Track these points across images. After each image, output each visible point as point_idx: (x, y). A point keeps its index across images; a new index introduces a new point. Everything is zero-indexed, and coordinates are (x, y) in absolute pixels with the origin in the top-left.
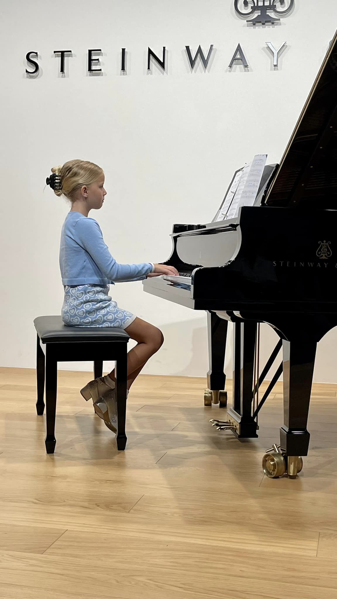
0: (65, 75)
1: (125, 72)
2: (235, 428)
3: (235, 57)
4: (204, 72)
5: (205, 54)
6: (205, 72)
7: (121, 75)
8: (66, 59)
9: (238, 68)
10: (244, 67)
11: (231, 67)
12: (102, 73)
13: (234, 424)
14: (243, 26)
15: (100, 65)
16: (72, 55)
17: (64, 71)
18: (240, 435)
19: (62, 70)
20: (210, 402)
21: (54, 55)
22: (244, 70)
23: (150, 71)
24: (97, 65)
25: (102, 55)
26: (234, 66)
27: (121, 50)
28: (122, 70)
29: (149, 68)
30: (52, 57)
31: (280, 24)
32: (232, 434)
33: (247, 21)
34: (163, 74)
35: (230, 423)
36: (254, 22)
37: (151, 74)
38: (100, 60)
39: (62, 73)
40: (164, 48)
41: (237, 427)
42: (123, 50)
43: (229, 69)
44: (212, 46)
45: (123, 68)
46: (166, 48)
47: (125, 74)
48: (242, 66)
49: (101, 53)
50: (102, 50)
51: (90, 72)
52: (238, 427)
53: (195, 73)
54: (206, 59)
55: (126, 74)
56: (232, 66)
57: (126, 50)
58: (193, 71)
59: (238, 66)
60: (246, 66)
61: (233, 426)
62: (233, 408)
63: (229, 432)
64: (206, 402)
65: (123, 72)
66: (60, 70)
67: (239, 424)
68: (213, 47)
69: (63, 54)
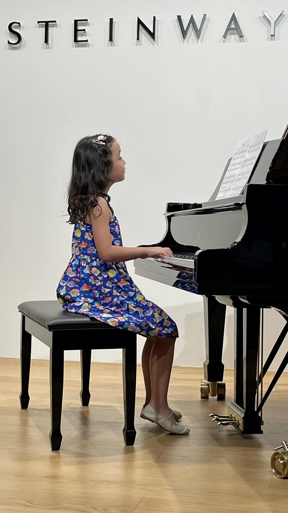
0: (49, 47)
1: (112, 43)
2: (238, 423)
3: (231, 27)
4: (196, 42)
5: (198, 23)
6: (198, 43)
7: (108, 46)
8: (50, 29)
9: (233, 38)
10: (239, 37)
11: (225, 37)
12: (89, 44)
13: (236, 419)
15: (86, 36)
16: (57, 25)
17: (48, 42)
18: (243, 430)
19: (46, 41)
20: (207, 395)
21: (38, 26)
22: (239, 41)
23: (140, 41)
24: (83, 36)
25: (89, 26)
26: (229, 36)
27: (109, 19)
28: (110, 40)
29: (138, 39)
30: (36, 27)
32: (234, 430)
34: (153, 45)
35: (232, 418)
37: (141, 45)
38: (86, 30)
39: (46, 45)
40: (154, 17)
41: (239, 422)
42: (111, 20)
43: (223, 39)
44: (205, 15)
45: (111, 39)
46: (156, 18)
47: (113, 45)
48: (237, 36)
49: (87, 23)
50: (88, 20)
51: (76, 43)
52: (241, 422)
53: (187, 42)
54: (199, 29)
55: (115, 46)
56: (227, 35)
57: (114, 20)
58: (185, 42)
59: (233, 36)
60: (241, 36)
61: (235, 421)
62: (235, 401)
63: (231, 427)
64: (203, 395)
65: (111, 43)
66: (44, 42)
67: (242, 419)
68: (206, 17)
69: (47, 24)
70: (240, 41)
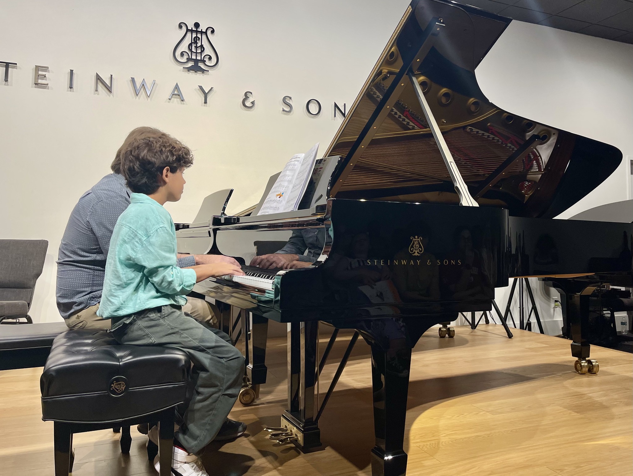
0: (8, 84)
1: (72, 90)
4: (146, 100)
7: (69, 92)
8: (10, 70)
9: (176, 100)
12: (49, 87)
14: (180, 71)
15: (46, 80)
16: (17, 68)
17: (8, 80)
21: (1, 65)
23: (97, 92)
24: (43, 80)
25: (49, 72)
28: (69, 87)
31: (208, 75)
33: (184, 68)
34: (110, 96)
36: (189, 69)
37: (99, 95)
38: (47, 76)
39: (6, 82)
42: (72, 71)
43: (168, 100)
44: (155, 81)
48: (179, 100)
50: (49, 68)
51: (36, 85)
53: (139, 99)
55: (74, 92)
59: (175, 99)
60: (183, 100)
66: (4, 79)
69: (8, 65)
70: (181, 103)
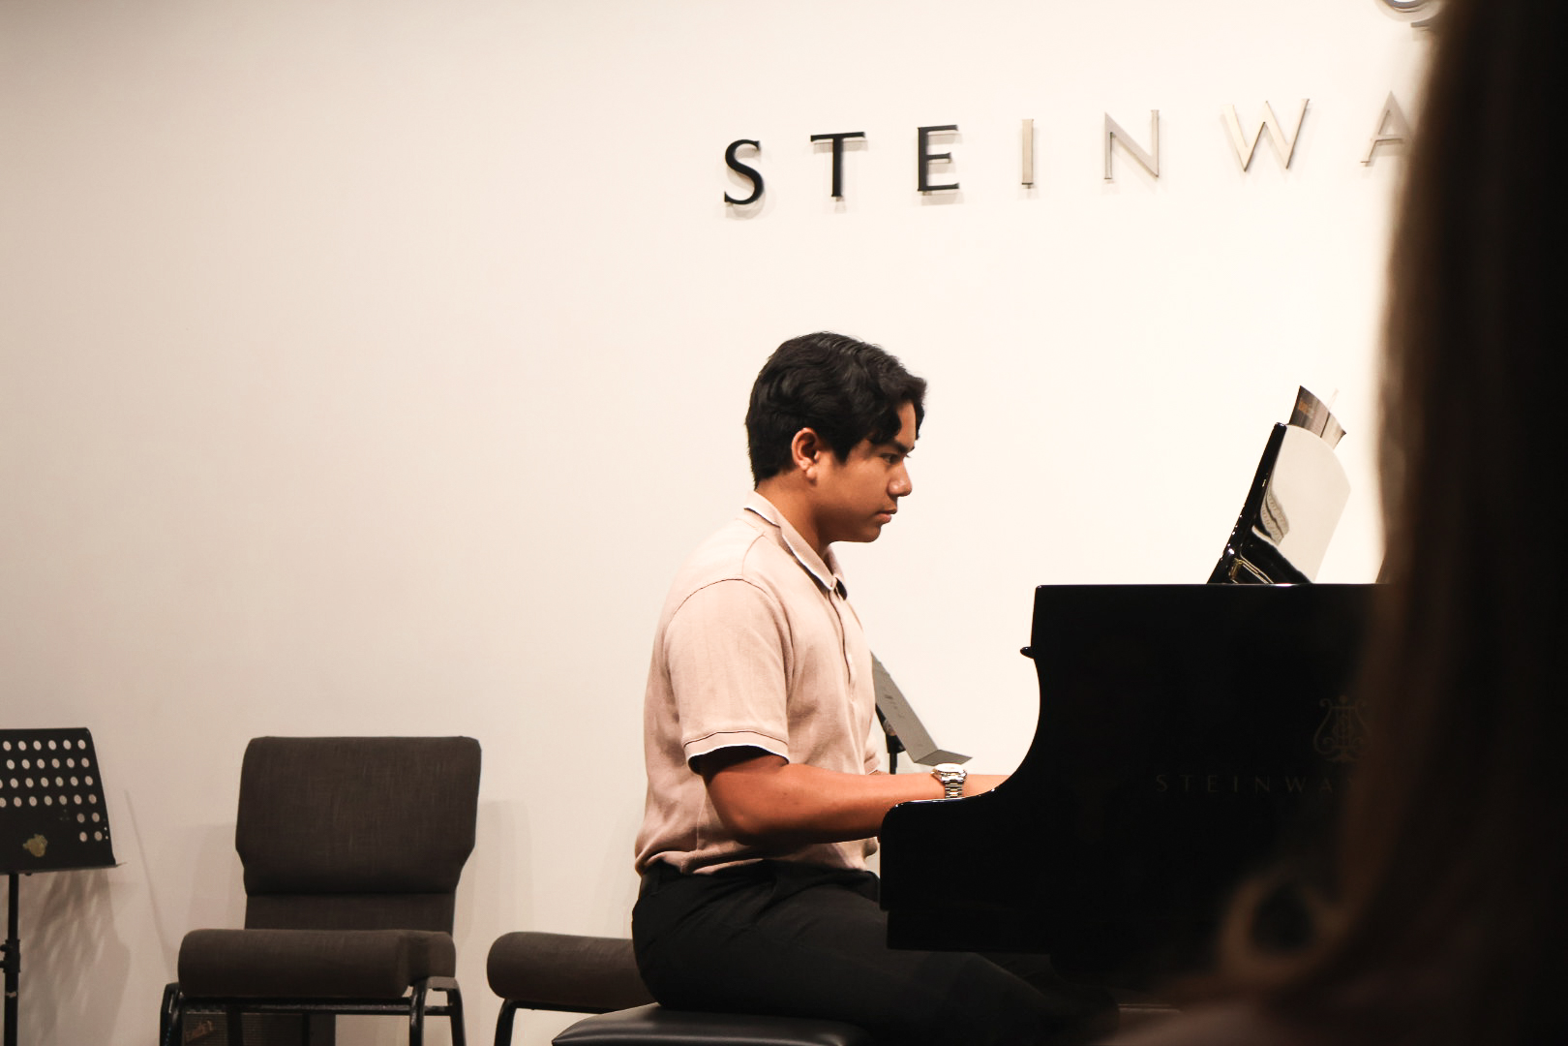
1: (1032, 190)
3: (1384, 133)
4: (1282, 181)
6: (1287, 182)
7: (1018, 201)
8: (848, 157)
9: (1391, 163)
11: (1369, 163)
17: (843, 194)
19: (837, 191)
23: (1113, 184)
26: (1379, 158)
27: (1023, 124)
28: (1023, 183)
29: (1108, 177)
30: (805, 150)
33: (1414, 23)
34: (1155, 190)
38: (953, 156)
39: (837, 200)
40: (1157, 113)
42: (1029, 125)
43: (1363, 168)
44: (1307, 103)
45: (1027, 179)
46: (1162, 115)
47: (1033, 199)
49: (957, 136)
50: (959, 128)
53: (1256, 182)
55: (1039, 200)
56: (1373, 159)
57: (1037, 125)
58: (1250, 183)
59: (1388, 158)
65: (1026, 194)
66: (831, 192)
69: (838, 142)
